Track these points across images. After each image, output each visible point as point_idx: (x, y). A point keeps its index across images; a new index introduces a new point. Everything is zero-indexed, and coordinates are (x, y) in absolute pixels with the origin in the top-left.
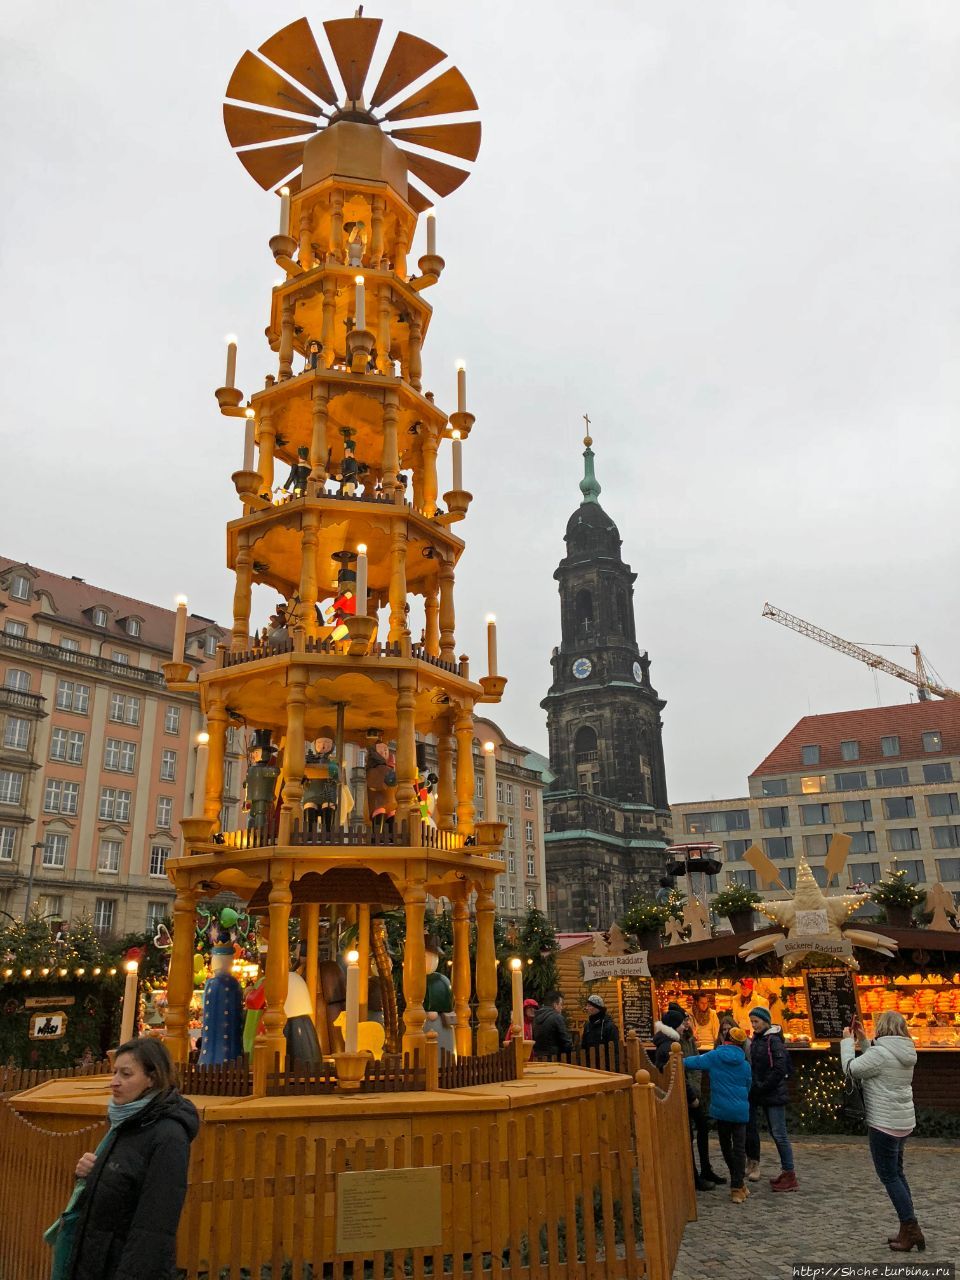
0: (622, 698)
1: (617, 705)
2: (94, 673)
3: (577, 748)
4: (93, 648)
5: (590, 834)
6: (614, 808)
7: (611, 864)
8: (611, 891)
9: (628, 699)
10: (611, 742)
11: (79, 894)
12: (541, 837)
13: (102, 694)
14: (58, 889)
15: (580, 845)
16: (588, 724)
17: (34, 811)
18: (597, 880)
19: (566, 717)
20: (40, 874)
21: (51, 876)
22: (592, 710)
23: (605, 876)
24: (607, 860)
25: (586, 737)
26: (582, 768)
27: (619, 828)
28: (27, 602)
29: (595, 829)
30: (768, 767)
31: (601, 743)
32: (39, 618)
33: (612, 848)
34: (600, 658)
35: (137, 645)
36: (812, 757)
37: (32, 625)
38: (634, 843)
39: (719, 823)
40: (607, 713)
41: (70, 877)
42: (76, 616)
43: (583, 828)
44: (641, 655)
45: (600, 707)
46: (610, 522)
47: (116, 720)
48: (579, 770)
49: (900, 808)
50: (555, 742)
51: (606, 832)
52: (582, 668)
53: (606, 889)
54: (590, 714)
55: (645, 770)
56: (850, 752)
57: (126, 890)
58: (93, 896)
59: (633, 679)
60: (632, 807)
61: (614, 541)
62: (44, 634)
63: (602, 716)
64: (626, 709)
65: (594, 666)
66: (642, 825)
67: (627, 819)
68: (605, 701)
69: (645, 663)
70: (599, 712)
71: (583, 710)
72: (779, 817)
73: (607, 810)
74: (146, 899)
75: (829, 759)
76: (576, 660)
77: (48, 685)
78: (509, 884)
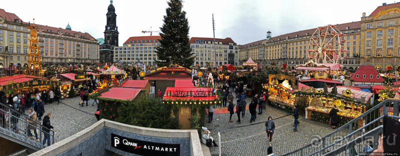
2: (49, 37)
4: (48, 34)
6: (111, 46)
9: (114, 32)
10: (112, 38)
12: (99, 50)
13: (49, 39)
14: (47, 58)
15: (106, 51)
17: (44, 51)
19: (107, 34)
25: (109, 37)
26: (108, 41)
29: (108, 49)
30: (125, 43)
32: (43, 32)
34: (111, 27)
35: (53, 33)
36: (130, 42)
39: (119, 49)
40: (111, 34)
42: (46, 31)
44: (117, 26)
46: (113, 7)
47: (51, 41)
49: (137, 48)
50: (105, 38)
52: (109, 28)
54: (109, 34)
55: (116, 42)
56: (133, 42)
57: (54, 58)
58: (51, 59)
59: (115, 30)
60: (113, 46)
61: (114, 10)
62: (43, 33)
64: (113, 34)
69: (117, 28)
72: (125, 49)
75: (131, 42)
77: (44, 39)
78: (94, 56)
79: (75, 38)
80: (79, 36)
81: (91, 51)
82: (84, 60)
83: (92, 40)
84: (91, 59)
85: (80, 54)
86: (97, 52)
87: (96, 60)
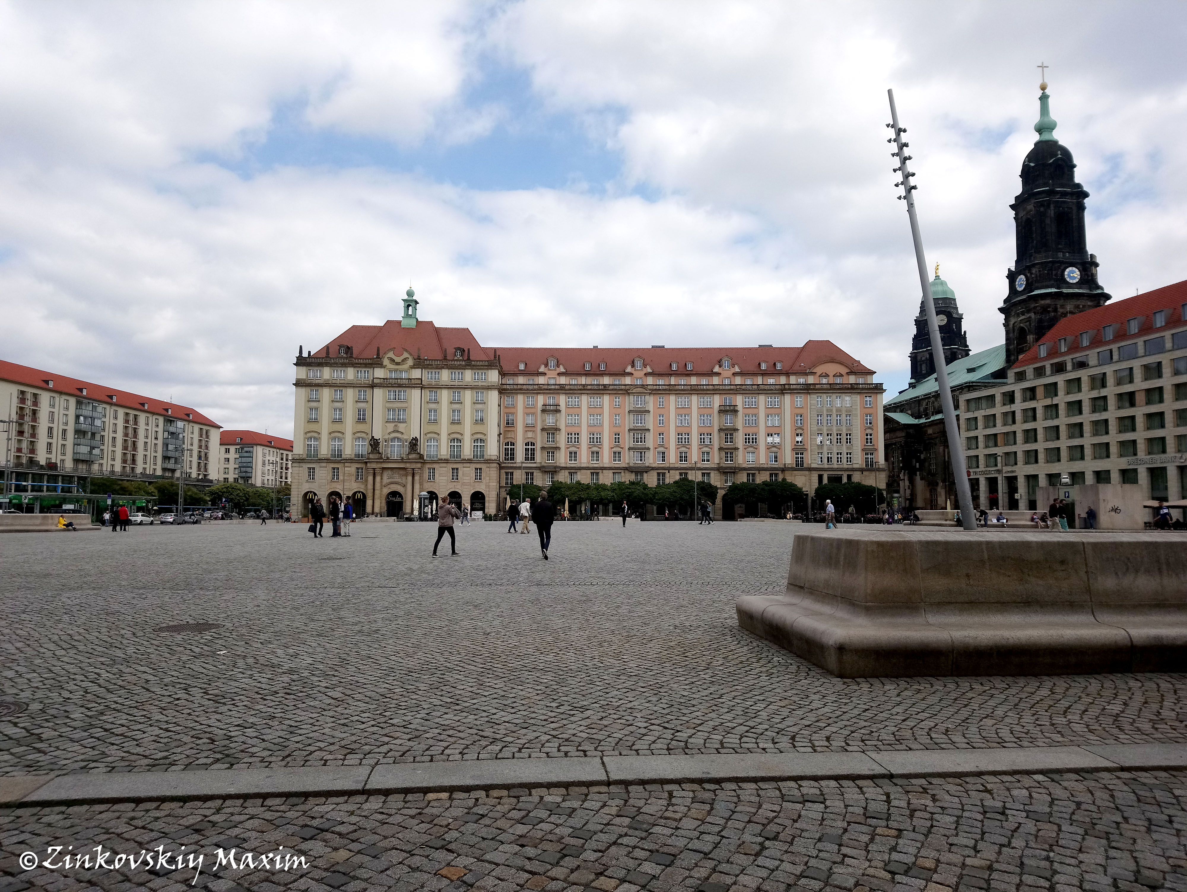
0: (1043, 302)
1: (1038, 308)
2: (583, 390)
3: (1018, 344)
4: (583, 380)
9: (1048, 302)
11: (583, 471)
13: (585, 399)
14: (576, 470)
16: (1022, 325)
17: (562, 445)
19: (1012, 321)
20: (568, 465)
21: (572, 465)
22: (1025, 315)
25: (1022, 335)
28: (555, 370)
31: (1031, 338)
32: (561, 374)
34: (1030, 274)
35: (603, 375)
36: (1044, 352)
37: (558, 377)
40: (1033, 315)
41: (579, 465)
44: (1087, 257)
45: (1029, 311)
46: (1062, 152)
47: (592, 406)
54: (1023, 317)
56: (1064, 348)
57: (603, 468)
58: (589, 472)
59: (1063, 284)
61: (1065, 168)
62: (563, 380)
63: (1030, 317)
65: (1027, 280)
68: (1033, 306)
70: (1028, 315)
74: (612, 471)
75: (1053, 353)
76: (1020, 276)
77: (561, 399)
78: (844, 450)
79: (716, 380)
80: (737, 369)
81: (815, 428)
82: (768, 473)
83: (831, 375)
84: (813, 466)
85: (737, 449)
86: (869, 431)
87: (859, 473)
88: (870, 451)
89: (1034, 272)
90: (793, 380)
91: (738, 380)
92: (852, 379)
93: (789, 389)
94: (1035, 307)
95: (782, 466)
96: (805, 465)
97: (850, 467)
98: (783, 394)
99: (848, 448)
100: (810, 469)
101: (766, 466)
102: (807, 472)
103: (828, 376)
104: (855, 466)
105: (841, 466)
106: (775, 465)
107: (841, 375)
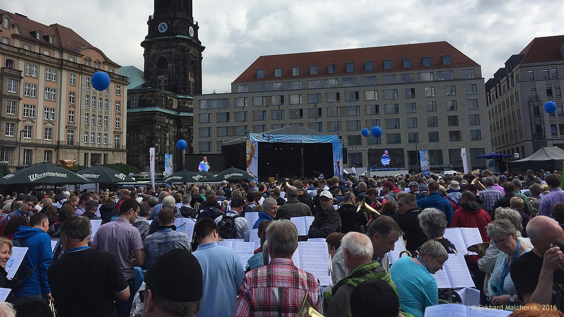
0: (182, 44)
1: (179, 47)
3: (158, 68)
5: (158, 109)
6: (172, 97)
7: (169, 123)
8: (168, 136)
9: (185, 44)
10: (174, 65)
15: (153, 114)
16: (164, 56)
18: (160, 131)
19: (153, 52)
22: (166, 49)
23: (165, 129)
24: (167, 121)
25: (162, 62)
26: (159, 77)
27: (175, 106)
29: (161, 107)
30: (241, 79)
31: (170, 65)
33: (169, 116)
34: (172, 23)
36: (262, 75)
38: (182, 114)
40: (174, 50)
43: (155, 106)
44: (195, 23)
45: (170, 47)
48: (158, 78)
50: (147, 64)
51: (167, 108)
52: (163, 27)
53: (165, 135)
54: (165, 51)
55: (191, 79)
59: (189, 35)
60: (182, 97)
63: (171, 52)
65: (169, 26)
66: (187, 105)
67: (179, 103)
68: (173, 44)
70: (170, 50)
71: (162, 49)
73: (169, 98)
75: (268, 76)
76: (160, 23)
78: (103, 132)
80: (17, 32)
81: (84, 108)
82: (43, 150)
83: (93, 60)
84: (82, 144)
85: (18, 120)
86: (118, 116)
87: (112, 153)
88: (117, 134)
89: (174, 22)
90: (66, 56)
91: (17, 43)
92: (106, 68)
93: (66, 66)
94: (177, 46)
95: (55, 143)
96: (75, 144)
97: (106, 147)
98: (61, 69)
99: (105, 130)
100: (79, 148)
101: (41, 142)
102: (76, 151)
103: (91, 61)
104: (110, 147)
105: (100, 146)
106: (48, 141)
107: (100, 63)
